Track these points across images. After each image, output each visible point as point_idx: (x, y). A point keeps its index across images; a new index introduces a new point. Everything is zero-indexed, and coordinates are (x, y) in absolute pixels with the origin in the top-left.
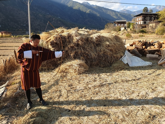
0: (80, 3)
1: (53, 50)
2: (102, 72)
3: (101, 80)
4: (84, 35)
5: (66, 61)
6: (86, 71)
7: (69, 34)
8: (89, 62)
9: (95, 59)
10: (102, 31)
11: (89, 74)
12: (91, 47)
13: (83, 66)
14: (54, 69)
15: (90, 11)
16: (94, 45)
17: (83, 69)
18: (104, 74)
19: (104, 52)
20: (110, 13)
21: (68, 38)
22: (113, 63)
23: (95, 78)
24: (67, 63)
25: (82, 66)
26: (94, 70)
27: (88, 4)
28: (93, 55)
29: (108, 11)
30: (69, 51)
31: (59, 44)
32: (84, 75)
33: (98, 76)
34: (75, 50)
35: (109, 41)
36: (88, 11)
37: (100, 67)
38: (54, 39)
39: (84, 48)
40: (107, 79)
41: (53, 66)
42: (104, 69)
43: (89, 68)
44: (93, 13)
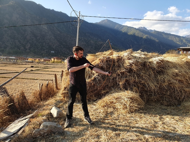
0: (135, 28)
1: (97, 75)
2: (165, 112)
3: (166, 127)
4: (140, 58)
5: (112, 92)
6: (140, 109)
7: (119, 56)
8: (145, 96)
9: (154, 92)
10: (165, 55)
11: (145, 113)
12: (149, 75)
13: (136, 100)
14: (96, 101)
15: (147, 37)
16: (154, 72)
17: (136, 105)
18: (169, 116)
19: (170, 82)
20: (172, 38)
21: (118, 62)
22: (183, 101)
23: (155, 121)
24: (114, 94)
25: (134, 100)
26: (153, 108)
27: (145, 30)
28: (153, 86)
29: (170, 37)
30: (117, 78)
31: (105, 68)
32: (137, 114)
33: (160, 119)
34: (126, 77)
35: (177, 67)
36: (145, 37)
37: (162, 104)
38: (99, 62)
39: (139, 76)
40: (175, 126)
41: (95, 96)
42: (169, 109)
43: (145, 105)
44: (150, 39)
